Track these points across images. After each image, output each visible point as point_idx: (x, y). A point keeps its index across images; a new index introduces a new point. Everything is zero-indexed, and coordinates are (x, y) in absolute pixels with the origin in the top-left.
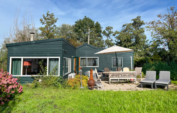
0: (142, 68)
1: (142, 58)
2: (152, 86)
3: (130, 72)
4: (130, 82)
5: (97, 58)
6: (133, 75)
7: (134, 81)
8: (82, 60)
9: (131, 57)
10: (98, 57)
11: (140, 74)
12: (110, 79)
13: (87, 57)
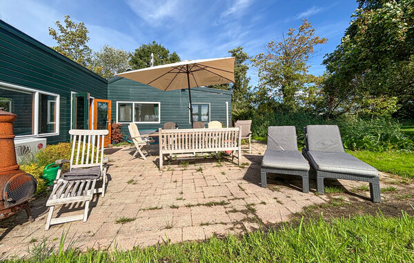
0: (251, 121)
1: (243, 110)
2: (306, 181)
3: (224, 129)
4: (222, 157)
5: (157, 105)
6: (233, 138)
7: (233, 156)
8: (122, 109)
9: (227, 103)
10: (159, 103)
11: (248, 136)
12: (162, 152)
13: (134, 103)
